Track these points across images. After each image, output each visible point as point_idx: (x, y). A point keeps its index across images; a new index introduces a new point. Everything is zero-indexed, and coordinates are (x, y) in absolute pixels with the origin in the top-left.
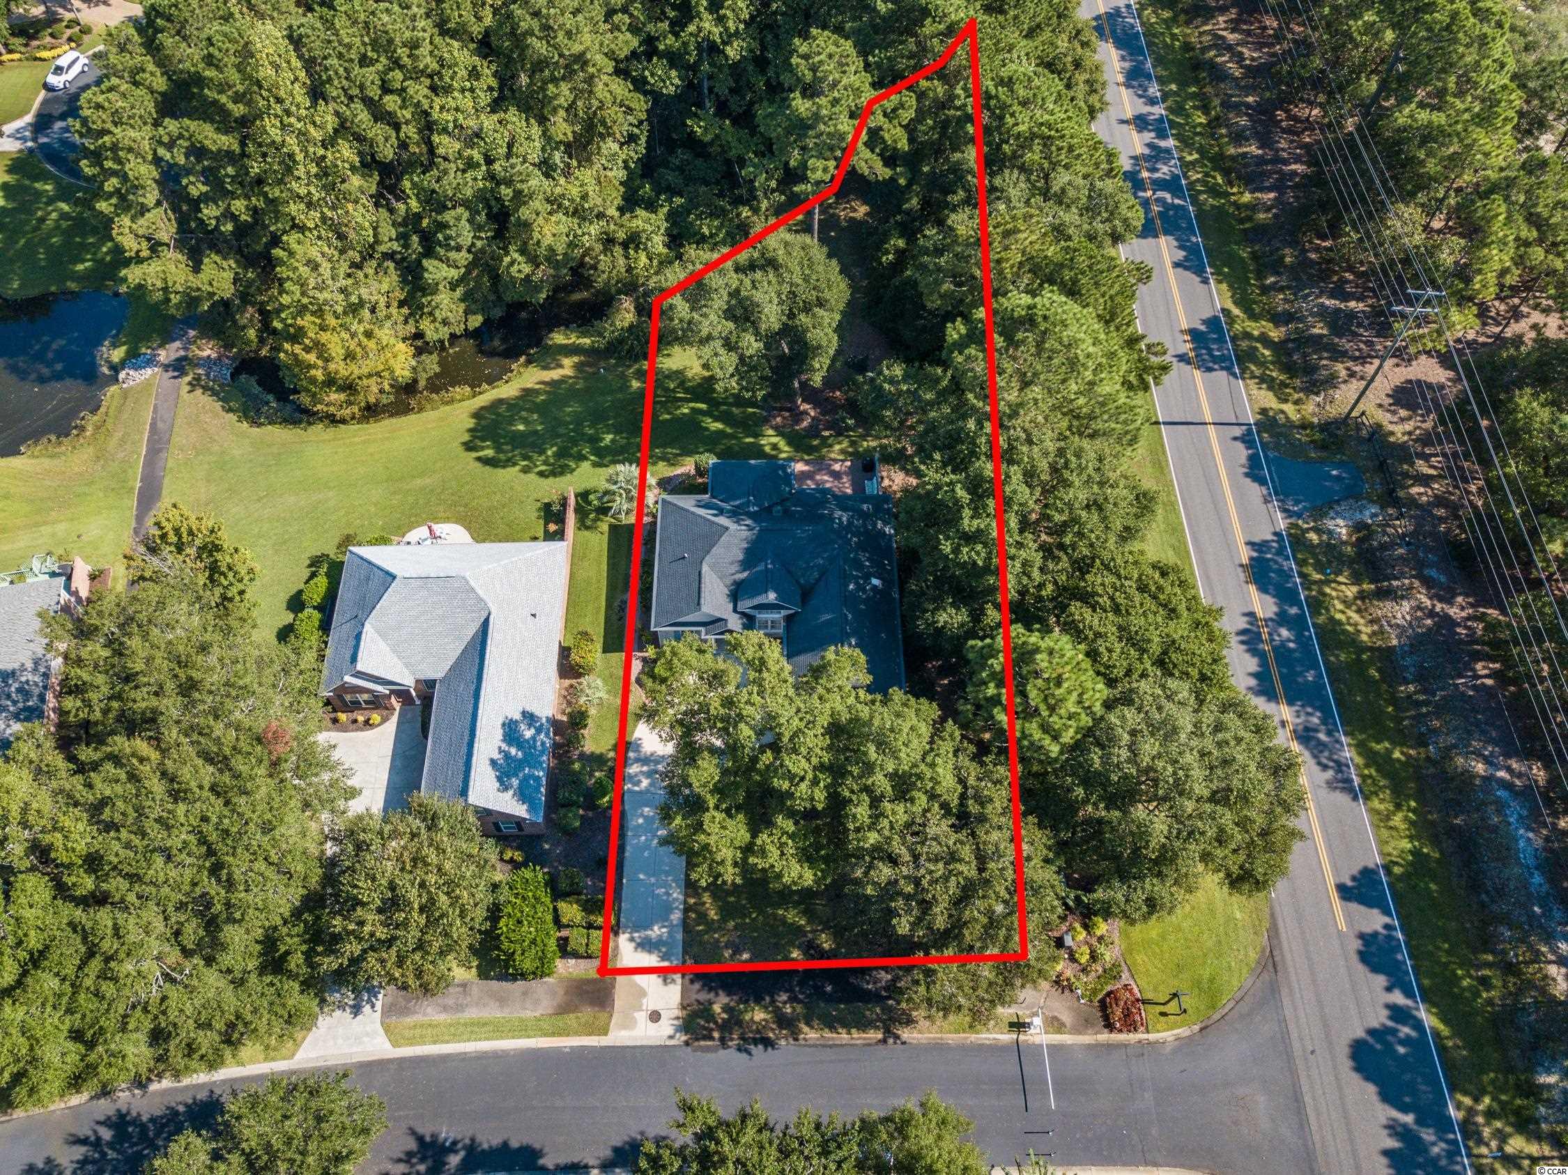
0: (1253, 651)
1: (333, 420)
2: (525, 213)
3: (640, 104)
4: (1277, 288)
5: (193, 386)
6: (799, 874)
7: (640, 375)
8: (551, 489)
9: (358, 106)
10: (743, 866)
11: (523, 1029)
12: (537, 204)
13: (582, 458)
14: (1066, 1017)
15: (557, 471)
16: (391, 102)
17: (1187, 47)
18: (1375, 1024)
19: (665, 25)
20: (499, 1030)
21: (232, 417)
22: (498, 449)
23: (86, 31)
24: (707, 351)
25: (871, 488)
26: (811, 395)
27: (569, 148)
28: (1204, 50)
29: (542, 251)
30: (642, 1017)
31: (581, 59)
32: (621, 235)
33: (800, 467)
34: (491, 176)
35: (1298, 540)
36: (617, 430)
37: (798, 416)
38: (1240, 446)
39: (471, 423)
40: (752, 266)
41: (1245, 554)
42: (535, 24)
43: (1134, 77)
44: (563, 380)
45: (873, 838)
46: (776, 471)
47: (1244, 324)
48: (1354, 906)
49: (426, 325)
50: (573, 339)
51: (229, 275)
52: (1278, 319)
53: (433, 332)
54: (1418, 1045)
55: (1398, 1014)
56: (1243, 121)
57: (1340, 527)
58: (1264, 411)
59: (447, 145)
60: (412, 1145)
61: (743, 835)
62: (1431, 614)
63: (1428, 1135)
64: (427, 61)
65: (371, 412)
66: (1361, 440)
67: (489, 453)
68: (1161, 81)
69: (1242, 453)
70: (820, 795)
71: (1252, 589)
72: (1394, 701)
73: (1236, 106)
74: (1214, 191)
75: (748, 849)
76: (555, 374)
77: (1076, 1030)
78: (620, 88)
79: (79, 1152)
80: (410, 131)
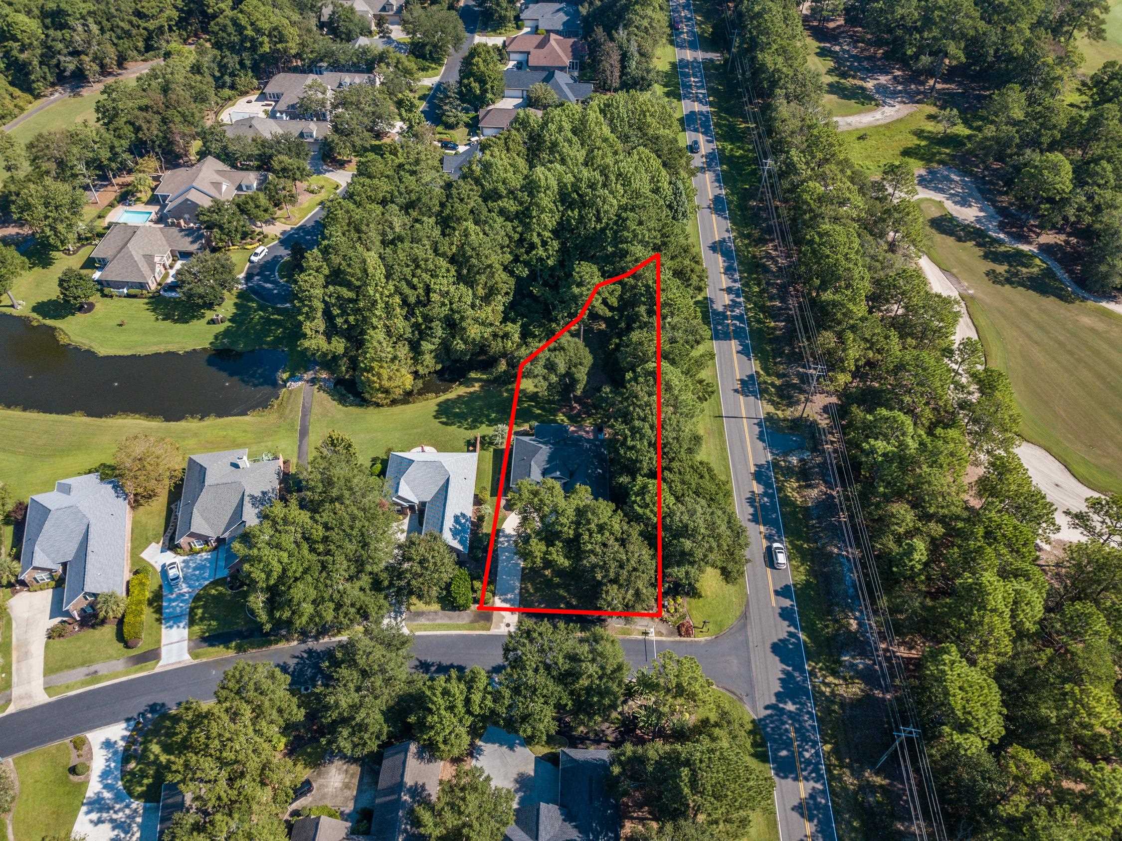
0: (752, 506)
1: (378, 405)
2: (464, 324)
3: (512, 282)
4: (781, 363)
5: (320, 389)
6: (563, 562)
7: (507, 391)
8: (470, 434)
9: (403, 283)
10: (544, 559)
11: (458, 627)
12: (469, 321)
13: (482, 423)
14: (664, 631)
15: (472, 427)
16: (415, 280)
17: (754, 257)
18: (781, 637)
19: (523, 250)
20: (449, 627)
21: (335, 403)
22: (448, 418)
23: (266, 237)
24: (536, 381)
25: (601, 436)
26: (578, 400)
27: (482, 299)
28: (761, 258)
29: (470, 340)
30: (503, 625)
31: (490, 266)
32: (501, 333)
33: (572, 428)
34: (451, 309)
35: (776, 464)
36: (497, 412)
37: (572, 409)
38: (756, 427)
39: (436, 408)
40: (555, 349)
41: (753, 469)
42: (474, 254)
43: (729, 270)
44: (475, 392)
45: (590, 547)
46: (562, 429)
47: (764, 377)
48: (780, 598)
49: (419, 368)
50: (479, 376)
51: (343, 345)
52: (779, 376)
53: (421, 371)
54: (797, 645)
55: (791, 634)
56: (775, 291)
57: (794, 460)
58: (768, 414)
59: (435, 297)
60: (417, 663)
61: (544, 548)
62: (826, 494)
63: (796, 674)
64: (431, 266)
65: (394, 402)
66: (806, 426)
67: (444, 420)
68: (741, 272)
69: (757, 429)
70: (572, 532)
71: (754, 482)
72: (807, 526)
73: (772, 284)
74: (759, 321)
75: (546, 553)
76: (472, 390)
77: (667, 636)
78: (504, 276)
79: (296, 661)
80: (421, 291)
